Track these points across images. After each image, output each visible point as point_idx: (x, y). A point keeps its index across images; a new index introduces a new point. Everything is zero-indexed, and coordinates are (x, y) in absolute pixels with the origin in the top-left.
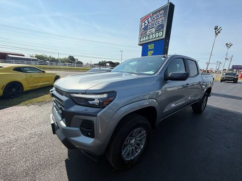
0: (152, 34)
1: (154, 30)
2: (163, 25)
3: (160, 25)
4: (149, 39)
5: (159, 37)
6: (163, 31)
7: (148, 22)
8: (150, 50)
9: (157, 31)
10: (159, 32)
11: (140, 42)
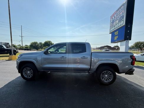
0: (117, 25)
1: (117, 21)
2: (123, 16)
3: (122, 17)
4: (115, 28)
5: (121, 25)
6: (123, 21)
7: (114, 17)
8: (116, 36)
9: (120, 21)
10: (121, 22)
11: (110, 31)
